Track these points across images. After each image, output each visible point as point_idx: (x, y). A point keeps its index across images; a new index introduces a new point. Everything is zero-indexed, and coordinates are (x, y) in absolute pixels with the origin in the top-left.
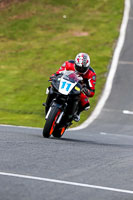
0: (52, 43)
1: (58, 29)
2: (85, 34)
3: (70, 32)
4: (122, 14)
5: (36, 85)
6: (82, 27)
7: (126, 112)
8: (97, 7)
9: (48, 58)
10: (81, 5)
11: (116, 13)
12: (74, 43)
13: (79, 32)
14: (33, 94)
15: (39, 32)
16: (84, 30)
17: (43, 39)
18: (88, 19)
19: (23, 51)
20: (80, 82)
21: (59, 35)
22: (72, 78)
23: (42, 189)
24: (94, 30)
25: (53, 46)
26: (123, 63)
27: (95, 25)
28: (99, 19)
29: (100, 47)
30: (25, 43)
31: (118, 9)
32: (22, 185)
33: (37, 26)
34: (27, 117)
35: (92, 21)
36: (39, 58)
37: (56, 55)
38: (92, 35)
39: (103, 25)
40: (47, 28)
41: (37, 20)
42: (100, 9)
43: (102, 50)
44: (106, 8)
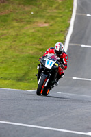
0: (23, 31)
1: (28, 21)
2: (46, 25)
3: (35, 24)
4: (72, 11)
5: (13, 60)
6: (44, 20)
7: (74, 78)
8: (54, 6)
9: (21, 42)
10: (43, 5)
11: (67, 11)
12: (38, 31)
13: (42, 24)
14: (11, 66)
15: (15, 24)
16: (45, 23)
17: (18, 28)
18: (48, 15)
19: (4, 37)
20: (58, 60)
21: (28, 26)
22: (53, 58)
23: (17, 131)
24: (52, 22)
25: (25, 33)
26: (72, 44)
27: (53, 19)
28: (56, 14)
29: (57, 34)
30: (5, 32)
31: (68, 8)
32: (4, 128)
33: (13, 19)
34: (7, 82)
35: (51, 16)
36: (15, 41)
37: (26, 39)
38: (51, 25)
39: (58, 19)
40: (21, 21)
41: (13, 16)
42: (57, 8)
43: (58, 36)
44: (61, 7)
